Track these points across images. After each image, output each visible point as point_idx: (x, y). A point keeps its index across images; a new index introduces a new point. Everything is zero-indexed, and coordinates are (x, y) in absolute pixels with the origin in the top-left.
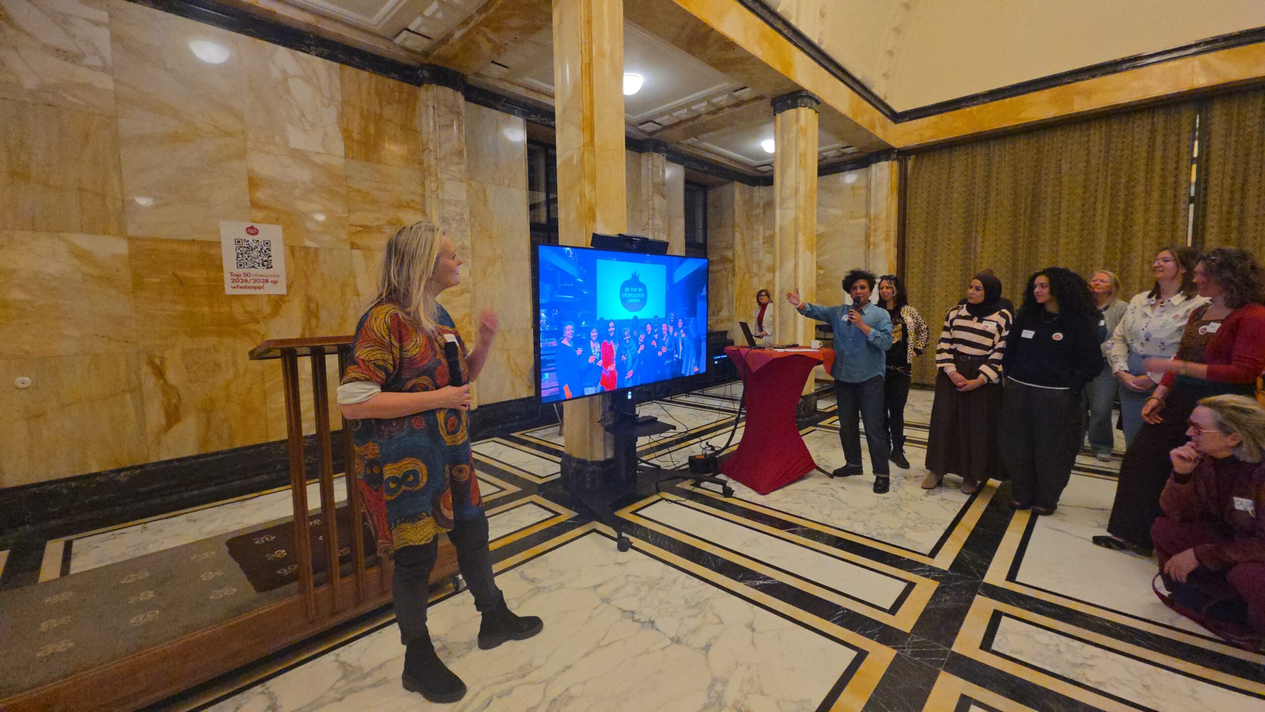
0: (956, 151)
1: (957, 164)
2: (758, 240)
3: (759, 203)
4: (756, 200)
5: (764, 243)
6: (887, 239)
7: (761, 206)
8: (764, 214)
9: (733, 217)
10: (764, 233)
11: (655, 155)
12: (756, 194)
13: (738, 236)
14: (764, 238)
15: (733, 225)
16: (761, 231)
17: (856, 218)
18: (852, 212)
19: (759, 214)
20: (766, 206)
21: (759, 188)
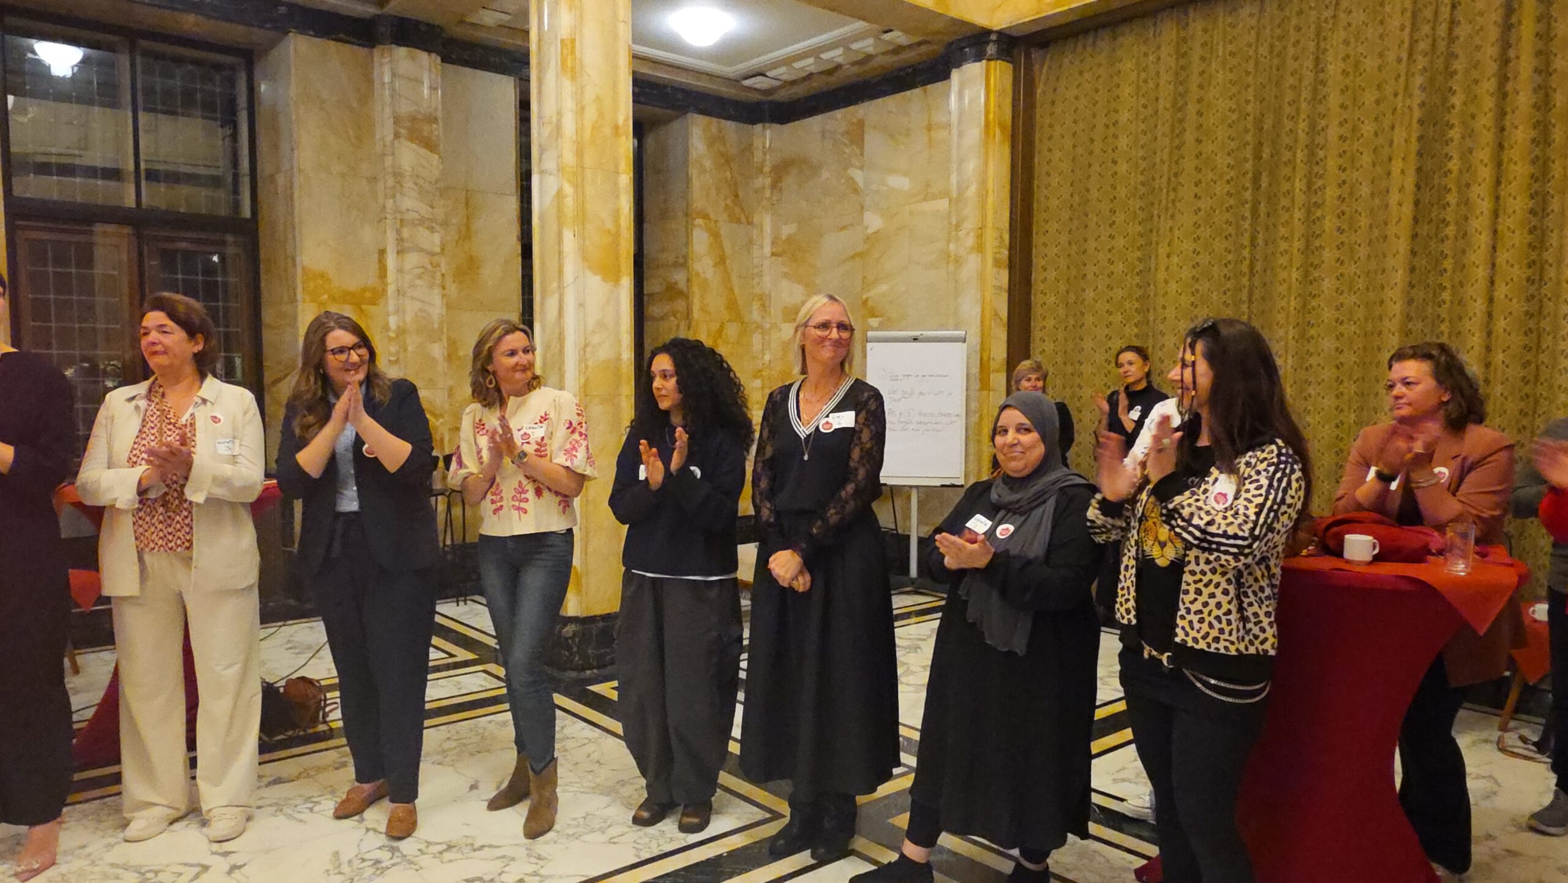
0: (1123, 34)
1: (1128, 65)
2: (761, 247)
3: (762, 165)
4: (758, 156)
5: (773, 254)
6: (980, 248)
7: (767, 169)
8: (774, 186)
9: (686, 195)
10: (776, 229)
11: (402, 52)
12: (757, 142)
13: (700, 241)
14: (773, 243)
15: (687, 215)
16: (768, 228)
17: (934, 197)
18: (928, 185)
19: (763, 188)
20: (780, 170)
21: (764, 127)
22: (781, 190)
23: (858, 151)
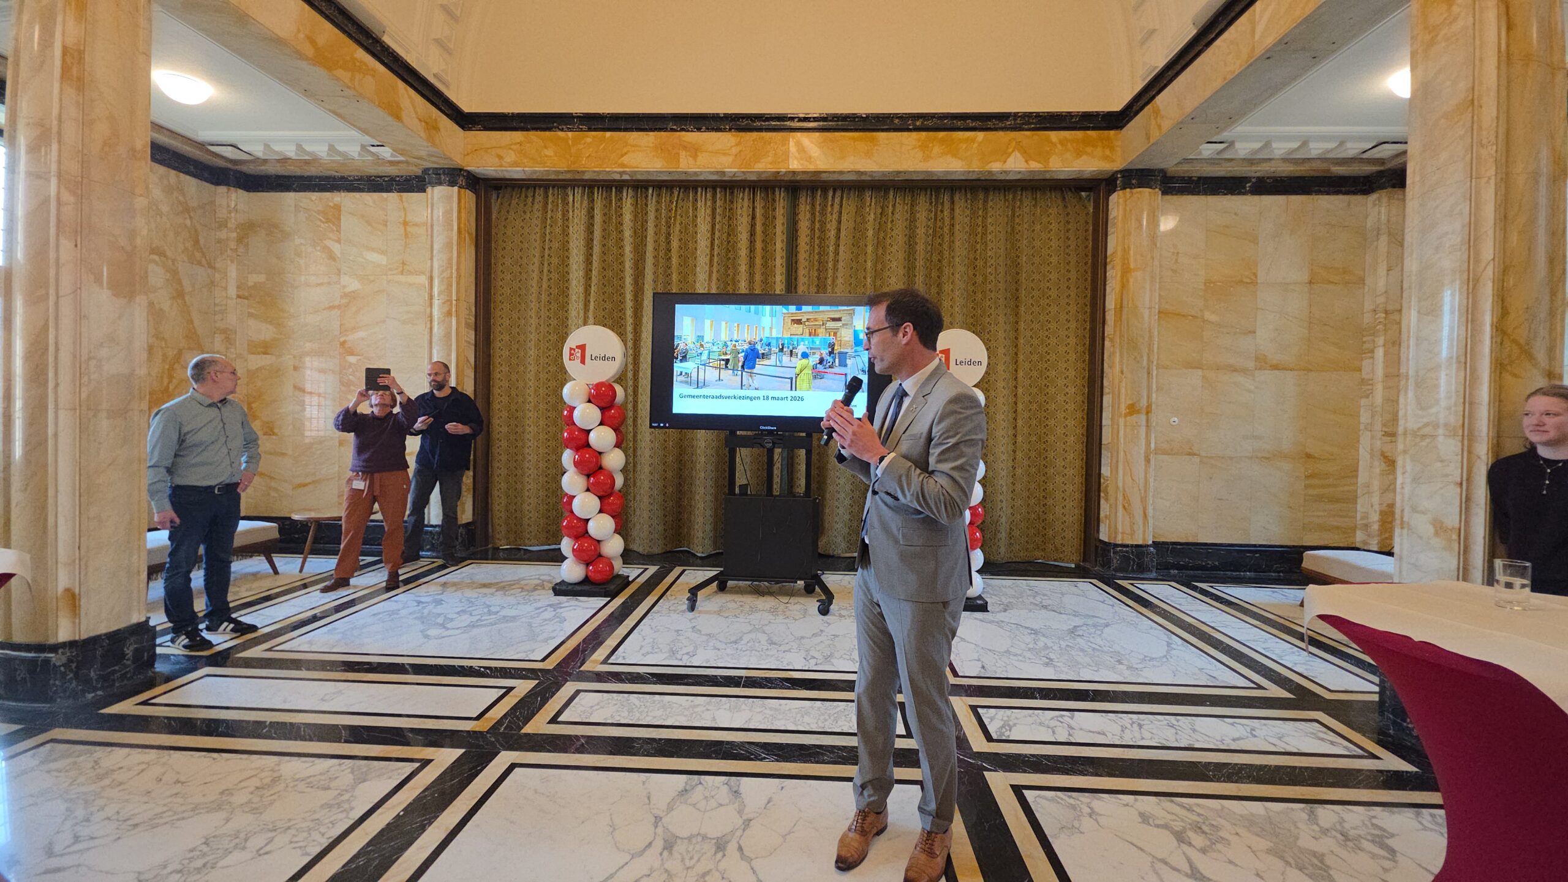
3: (227, 221)
6: (455, 313)
12: (221, 201)
19: (228, 239)
20: (248, 229)
21: (229, 189)
22: (247, 245)
23: (334, 228)
